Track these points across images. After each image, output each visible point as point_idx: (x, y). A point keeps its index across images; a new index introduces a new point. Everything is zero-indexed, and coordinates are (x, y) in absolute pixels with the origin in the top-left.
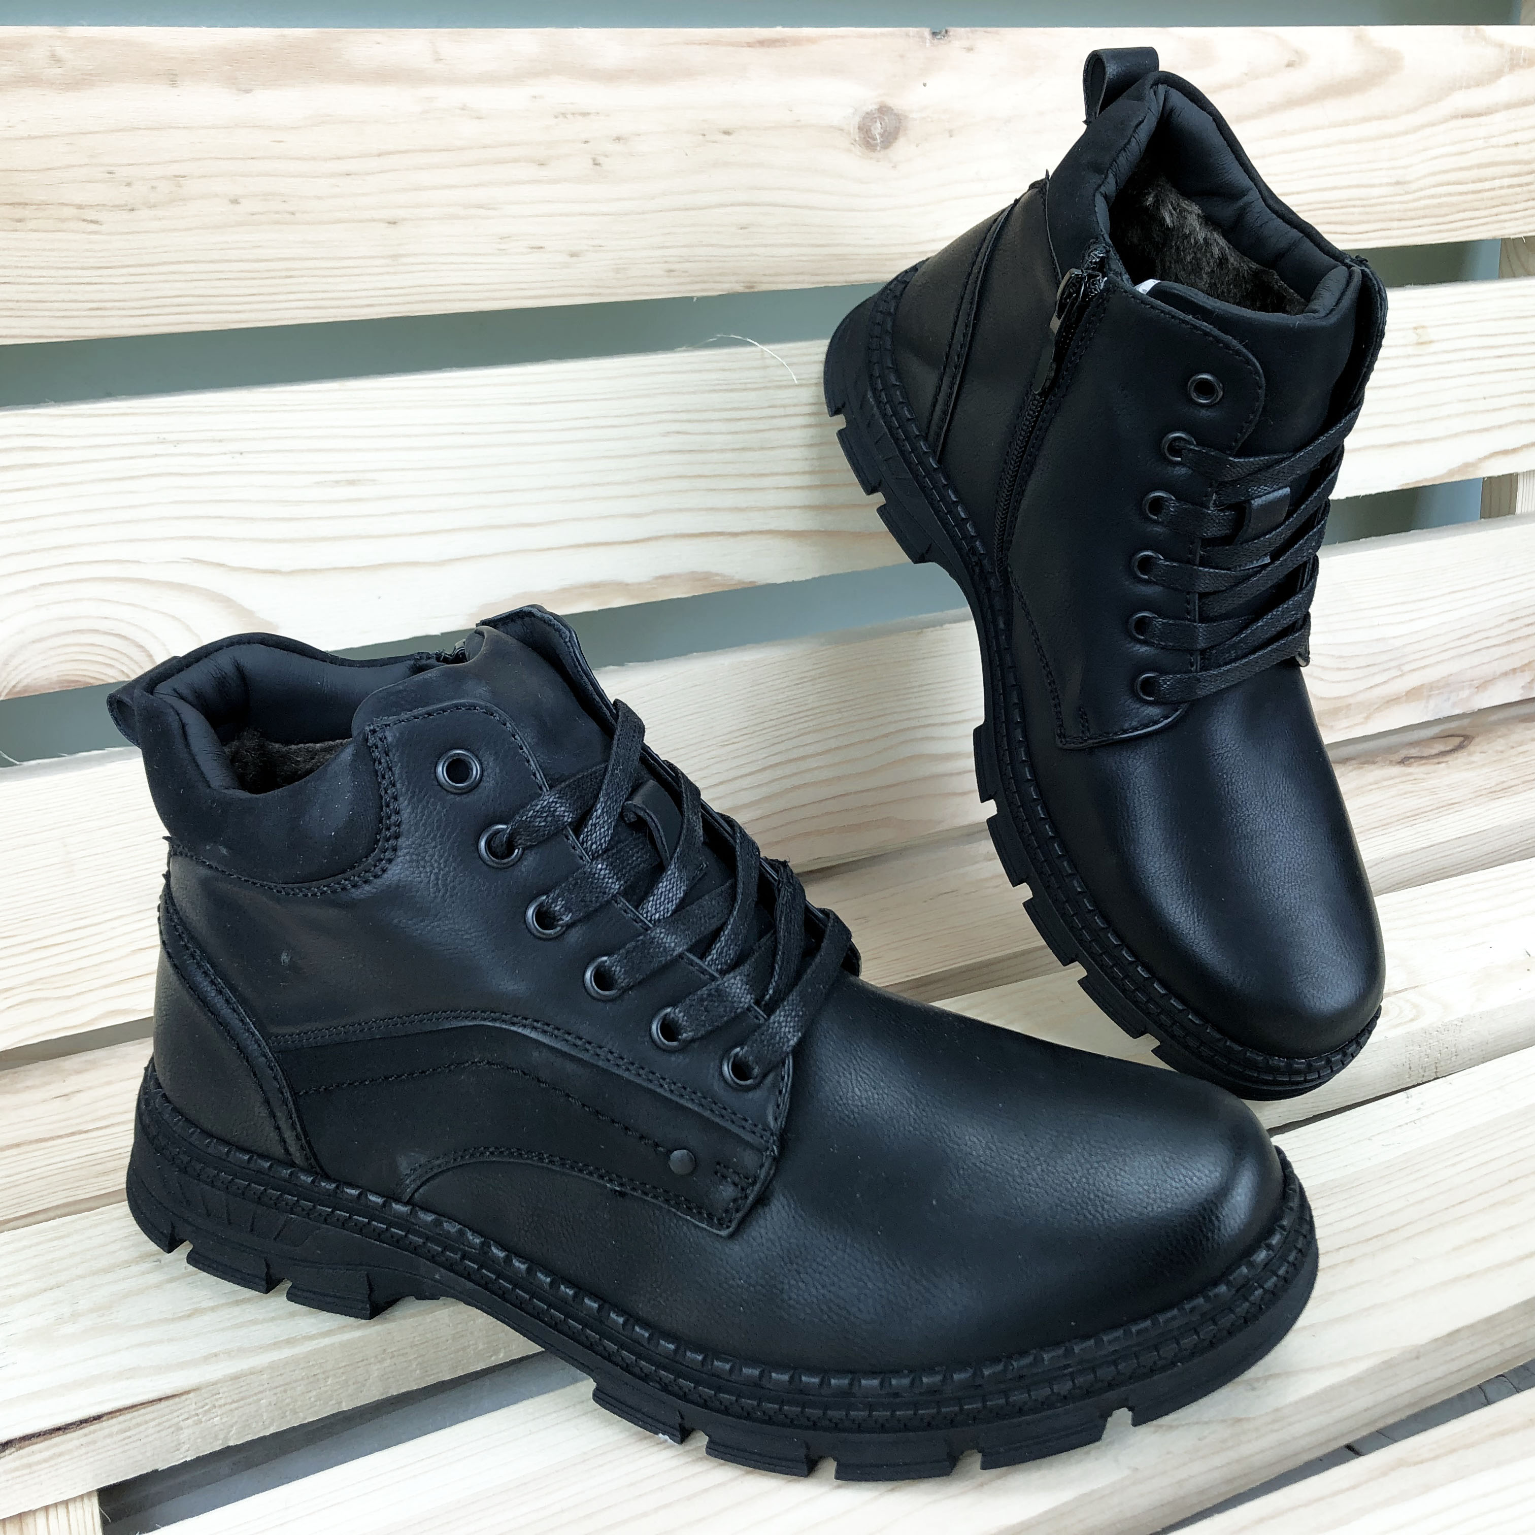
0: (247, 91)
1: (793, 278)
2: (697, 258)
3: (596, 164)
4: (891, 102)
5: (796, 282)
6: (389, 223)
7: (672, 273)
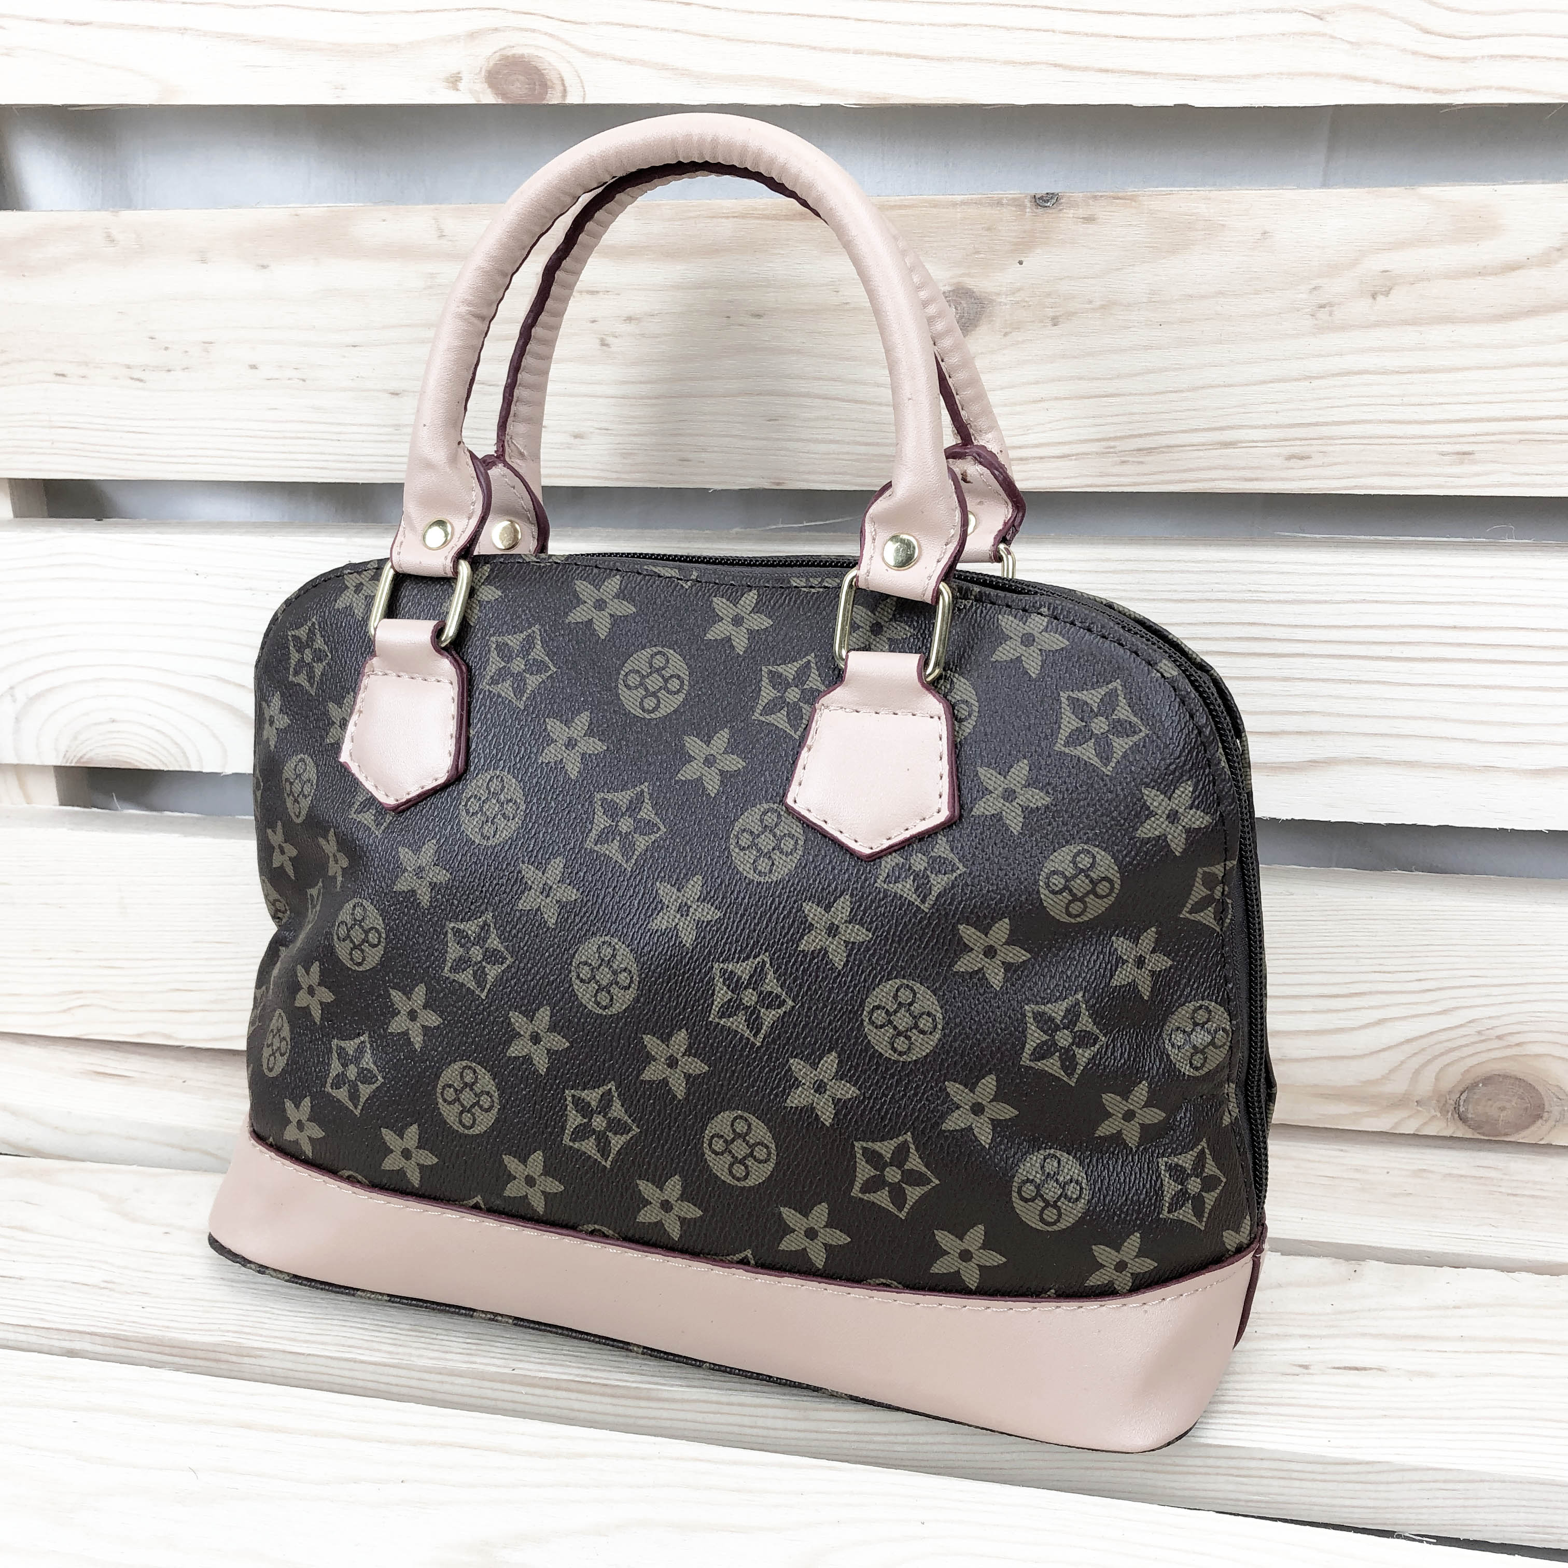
0: (264, 267)
1: (832, 478)
2: (716, 449)
3: (604, 343)
4: (969, 283)
5: (834, 482)
6: (393, 394)
7: (685, 463)
